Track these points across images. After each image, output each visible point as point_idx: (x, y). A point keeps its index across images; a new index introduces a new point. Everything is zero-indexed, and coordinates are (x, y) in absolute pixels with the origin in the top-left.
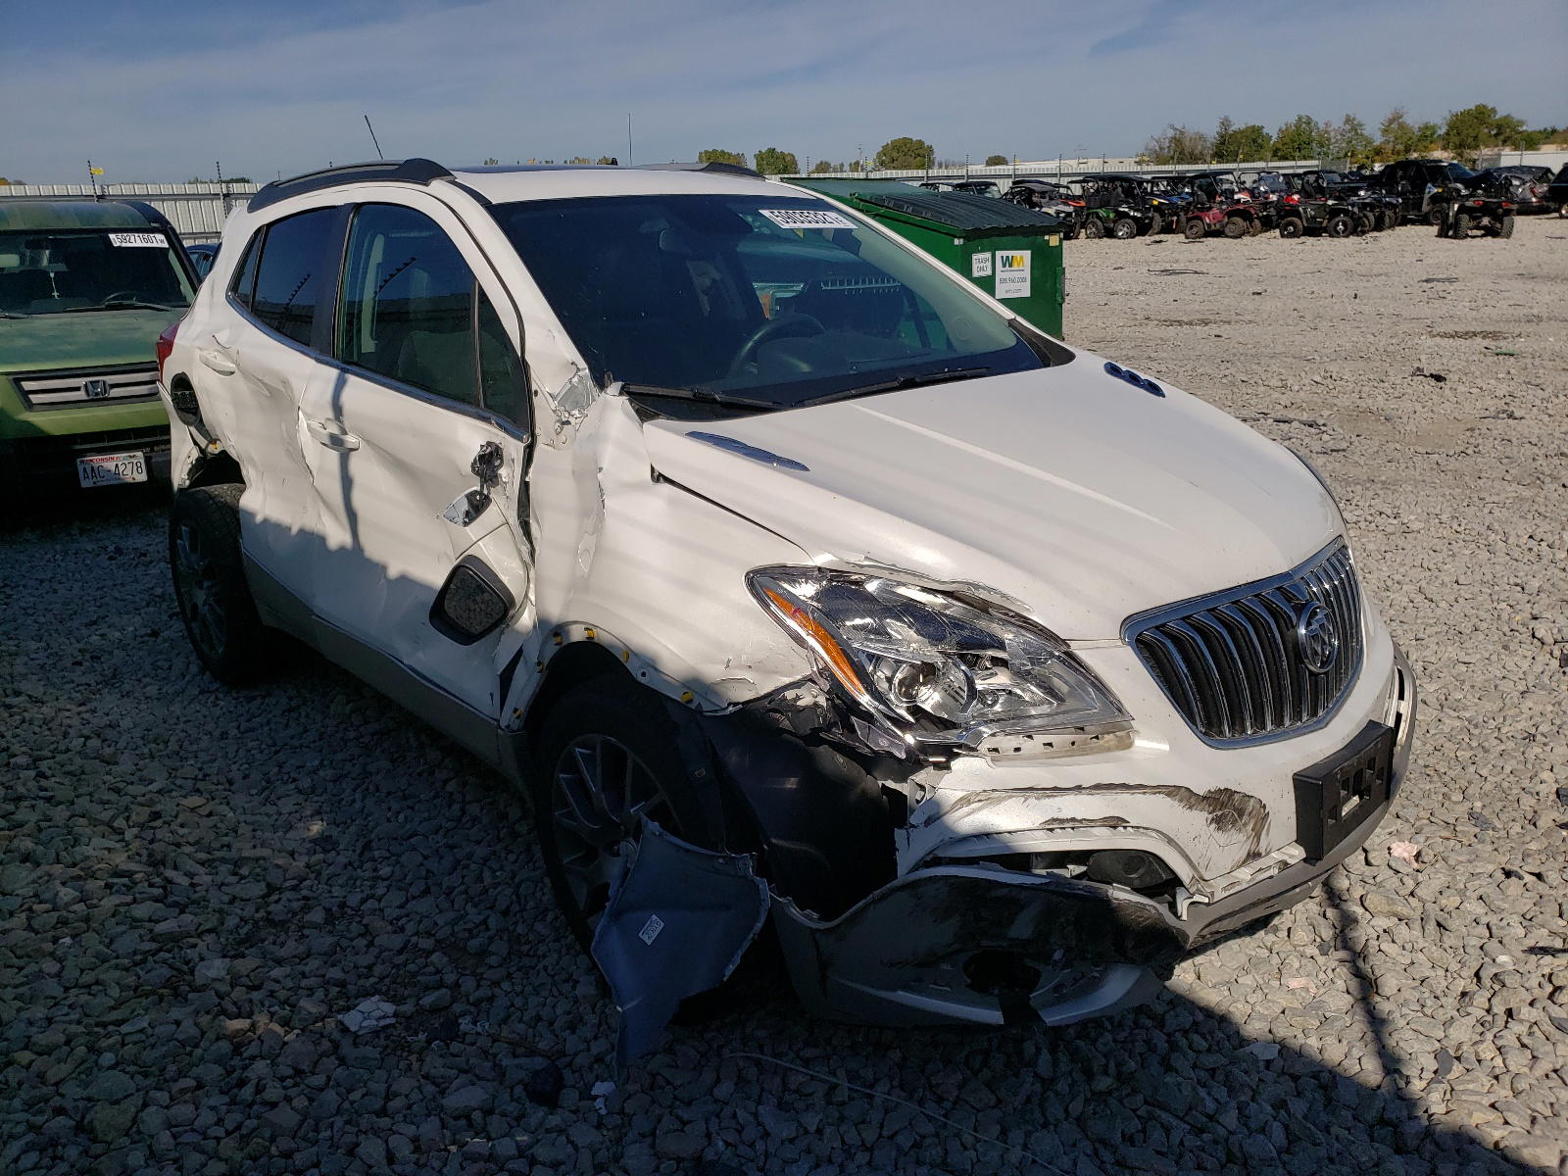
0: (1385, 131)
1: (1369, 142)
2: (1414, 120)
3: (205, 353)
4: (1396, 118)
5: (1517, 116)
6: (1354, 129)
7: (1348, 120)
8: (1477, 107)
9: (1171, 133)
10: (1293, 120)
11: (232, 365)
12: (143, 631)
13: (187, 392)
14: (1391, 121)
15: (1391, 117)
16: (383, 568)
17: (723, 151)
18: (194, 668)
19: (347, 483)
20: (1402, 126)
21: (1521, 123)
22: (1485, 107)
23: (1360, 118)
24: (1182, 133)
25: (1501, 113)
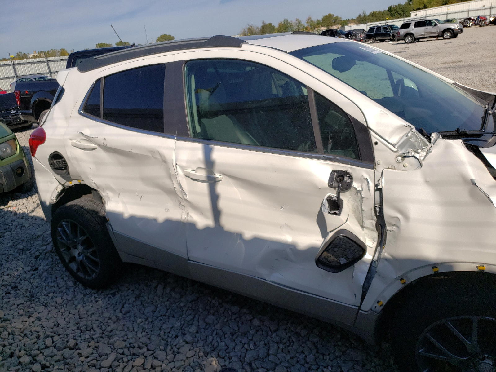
0: (307, 23)
1: (304, 26)
2: (315, 19)
3: (74, 141)
4: (309, 19)
5: (339, 16)
6: (299, 22)
7: (297, 20)
8: (329, 14)
9: (248, 27)
10: (282, 21)
11: (95, 145)
12: (27, 269)
13: (60, 160)
14: (308, 19)
15: (308, 18)
16: (240, 236)
17: (104, 43)
18: (71, 284)
19: (214, 197)
20: (312, 21)
21: (341, 18)
22: (331, 14)
23: (300, 19)
24: (252, 27)
25: (335, 16)
